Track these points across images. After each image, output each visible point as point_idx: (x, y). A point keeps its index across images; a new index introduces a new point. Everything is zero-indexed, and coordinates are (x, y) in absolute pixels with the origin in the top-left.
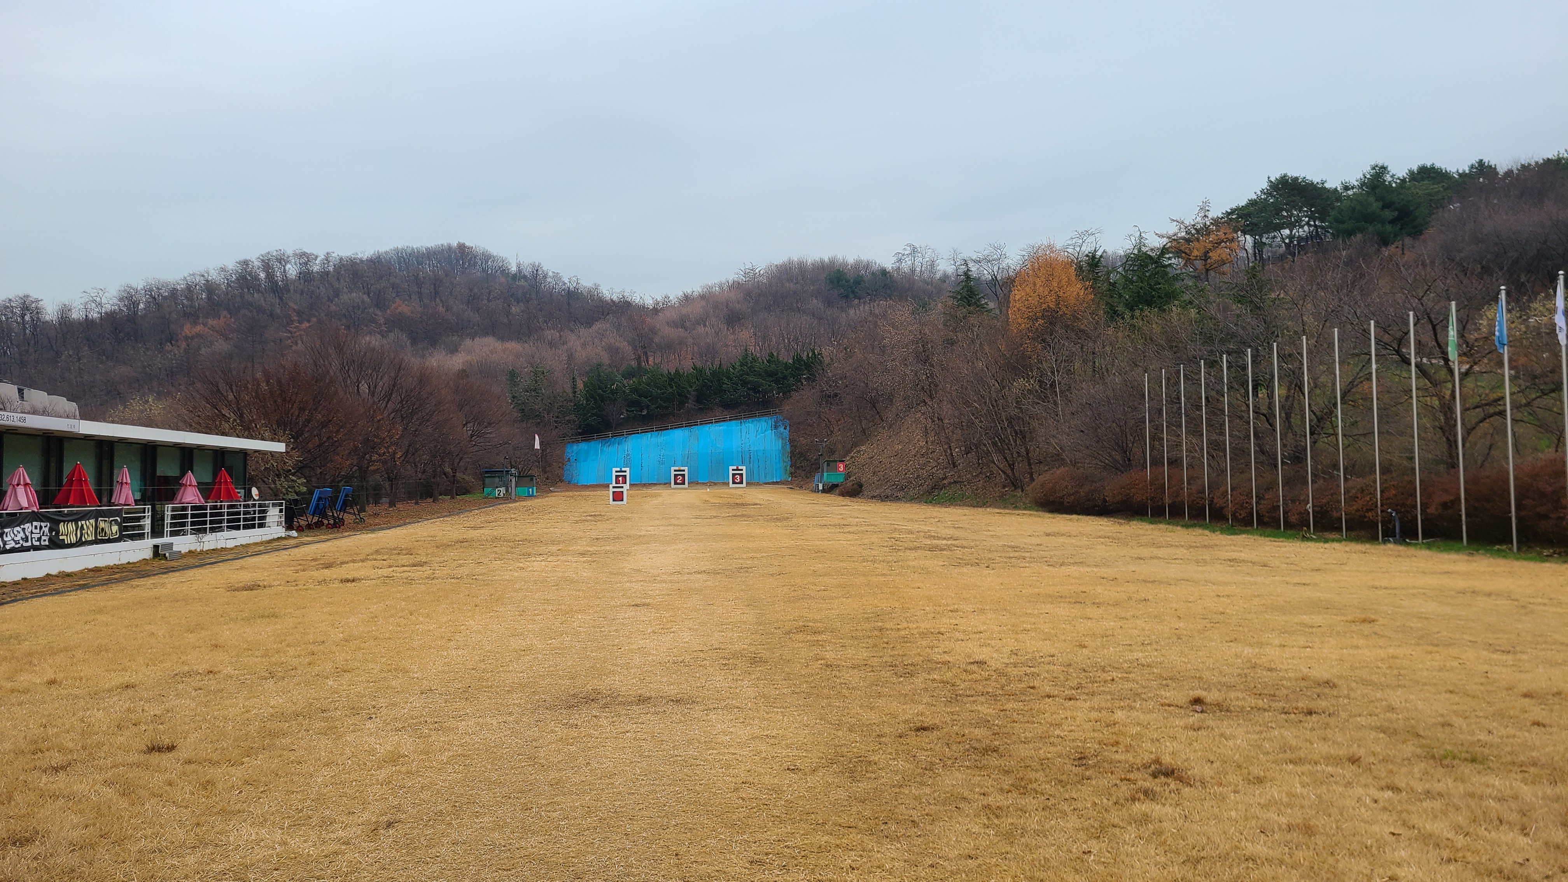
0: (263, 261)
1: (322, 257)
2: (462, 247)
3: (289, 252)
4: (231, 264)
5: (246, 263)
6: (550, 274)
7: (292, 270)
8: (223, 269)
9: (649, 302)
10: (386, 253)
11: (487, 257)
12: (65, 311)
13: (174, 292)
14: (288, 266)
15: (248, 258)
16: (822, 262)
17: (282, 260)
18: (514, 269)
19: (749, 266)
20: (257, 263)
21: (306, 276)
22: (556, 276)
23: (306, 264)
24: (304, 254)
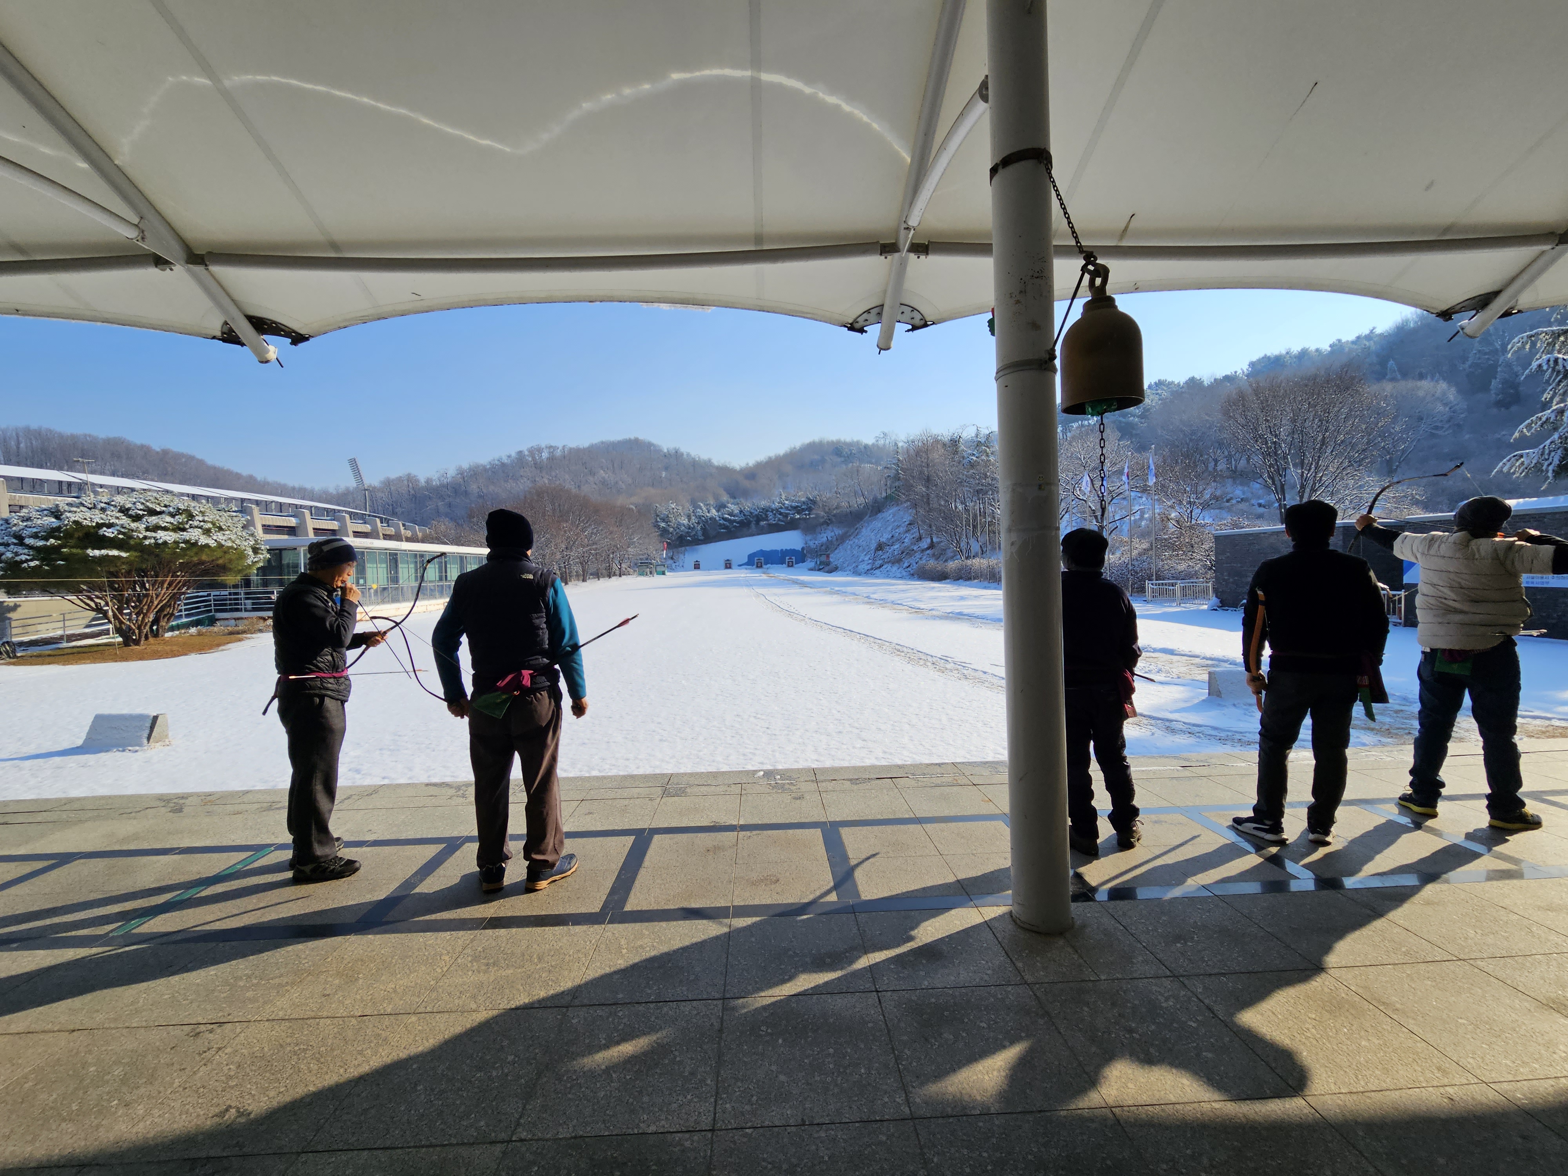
0: (529, 452)
1: (560, 448)
2: (636, 440)
3: (543, 446)
4: (513, 454)
5: (521, 452)
6: (685, 454)
7: (545, 455)
8: (509, 457)
9: (738, 468)
10: (596, 444)
11: (650, 445)
12: (428, 481)
13: (485, 470)
14: (543, 454)
15: (521, 450)
16: (832, 442)
17: (540, 450)
18: (666, 451)
19: (793, 446)
20: (526, 453)
21: (552, 458)
22: (688, 454)
23: (552, 453)
24: (551, 447)
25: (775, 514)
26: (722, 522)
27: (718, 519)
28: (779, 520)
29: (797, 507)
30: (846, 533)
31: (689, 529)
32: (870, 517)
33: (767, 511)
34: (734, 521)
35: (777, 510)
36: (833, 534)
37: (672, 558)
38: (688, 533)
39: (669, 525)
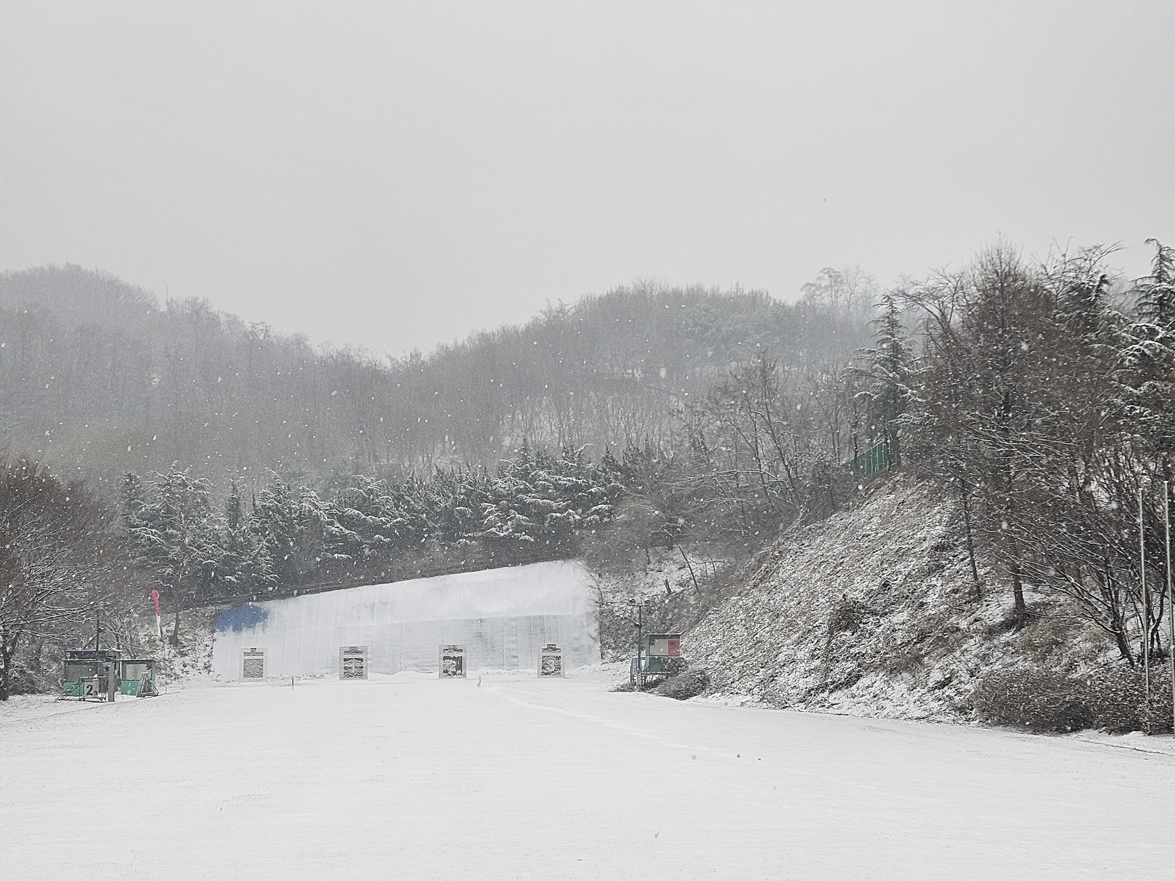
25: (506, 510)
26: (336, 528)
27: (325, 518)
28: (518, 528)
29: (577, 487)
30: (729, 571)
31: (231, 549)
32: (805, 523)
33: (483, 498)
34: (378, 529)
35: (510, 496)
36: (685, 574)
37: (174, 641)
38: (227, 560)
39: (168, 537)
